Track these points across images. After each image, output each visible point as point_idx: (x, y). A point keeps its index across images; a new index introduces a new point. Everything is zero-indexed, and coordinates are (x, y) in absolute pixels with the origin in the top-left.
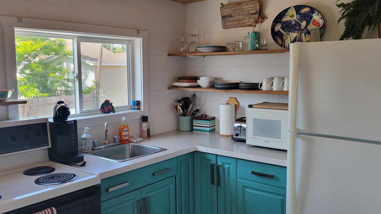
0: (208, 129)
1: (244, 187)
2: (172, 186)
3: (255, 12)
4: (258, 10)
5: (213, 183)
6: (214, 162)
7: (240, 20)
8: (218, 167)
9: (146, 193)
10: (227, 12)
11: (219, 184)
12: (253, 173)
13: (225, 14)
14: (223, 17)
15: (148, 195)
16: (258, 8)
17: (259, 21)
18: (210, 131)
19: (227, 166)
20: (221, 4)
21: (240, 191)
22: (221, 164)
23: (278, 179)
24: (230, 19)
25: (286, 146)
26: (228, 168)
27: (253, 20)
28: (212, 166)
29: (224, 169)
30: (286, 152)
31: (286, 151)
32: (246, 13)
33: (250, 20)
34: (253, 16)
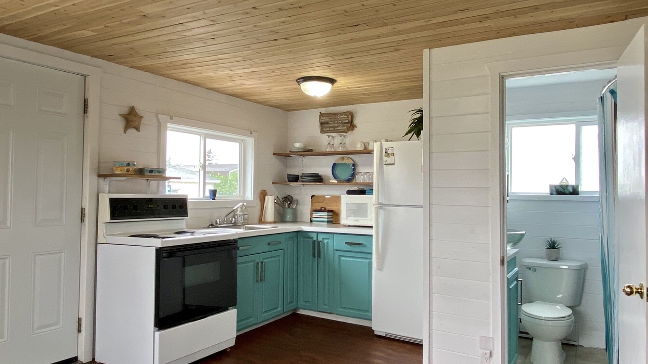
0: (326, 220)
1: (340, 256)
2: (281, 258)
3: (347, 121)
4: (350, 121)
5: (314, 256)
6: (315, 239)
7: (334, 127)
8: (319, 242)
9: (263, 259)
10: (325, 119)
11: (319, 256)
12: (346, 243)
13: (323, 121)
14: (321, 124)
15: (265, 261)
16: (350, 118)
17: (351, 128)
18: (328, 222)
19: (326, 241)
20: (320, 112)
21: (336, 258)
22: (321, 240)
23: (365, 246)
24: (327, 125)
25: (372, 223)
26: (327, 242)
27: (345, 128)
28: (314, 241)
29: (324, 244)
30: (371, 229)
31: (372, 227)
32: (340, 122)
33: (344, 128)
34: (345, 125)
